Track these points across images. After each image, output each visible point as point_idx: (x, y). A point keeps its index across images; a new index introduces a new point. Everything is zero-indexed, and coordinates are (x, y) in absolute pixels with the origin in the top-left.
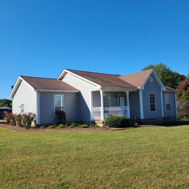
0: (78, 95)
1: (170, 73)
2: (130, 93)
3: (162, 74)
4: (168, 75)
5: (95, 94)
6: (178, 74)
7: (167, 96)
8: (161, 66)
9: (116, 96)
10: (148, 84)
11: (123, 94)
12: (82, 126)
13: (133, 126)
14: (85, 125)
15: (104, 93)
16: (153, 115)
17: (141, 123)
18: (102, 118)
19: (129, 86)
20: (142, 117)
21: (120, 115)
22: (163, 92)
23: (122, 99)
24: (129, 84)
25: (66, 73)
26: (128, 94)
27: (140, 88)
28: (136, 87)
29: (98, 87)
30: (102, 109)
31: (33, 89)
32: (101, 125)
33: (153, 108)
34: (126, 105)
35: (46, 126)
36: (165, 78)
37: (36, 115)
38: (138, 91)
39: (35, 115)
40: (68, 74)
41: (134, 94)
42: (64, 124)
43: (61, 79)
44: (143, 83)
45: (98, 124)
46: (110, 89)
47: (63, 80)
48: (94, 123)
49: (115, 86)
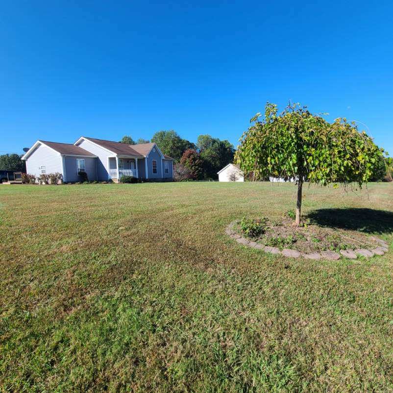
0: (97, 160)
1: (180, 140)
2: (138, 160)
3: (173, 141)
4: (178, 143)
5: (112, 160)
6: (188, 142)
7: (166, 164)
8: (172, 133)
9: (128, 162)
10: (151, 154)
11: (133, 160)
12: (103, 183)
13: (140, 182)
14: (105, 182)
15: (119, 159)
16: (154, 176)
17: (145, 181)
18: (118, 177)
19: (138, 155)
20: (147, 178)
21: (131, 175)
22: (163, 160)
23: (132, 164)
24: (138, 153)
25: (83, 140)
26: (137, 160)
27: (145, 156)
28: (142, 156)
29: (114, 155)
30: (117, 170)
31: (59, 154)
32: (117, 182)
33: (155, 171)
34: (135, 168)
35: (73, 183)
36: (176, 145)
37: (63, 175)
38: (144, 158)
39: (61, 175)
40: (84, 142)
41: (141, 161)
42: (88, 181)
43: (78, 145)
44: (148, 153)
45: (115, 182)
46: (123, 156)
47: (80, 146)
48: (111, 181)
49: (127, 154)
